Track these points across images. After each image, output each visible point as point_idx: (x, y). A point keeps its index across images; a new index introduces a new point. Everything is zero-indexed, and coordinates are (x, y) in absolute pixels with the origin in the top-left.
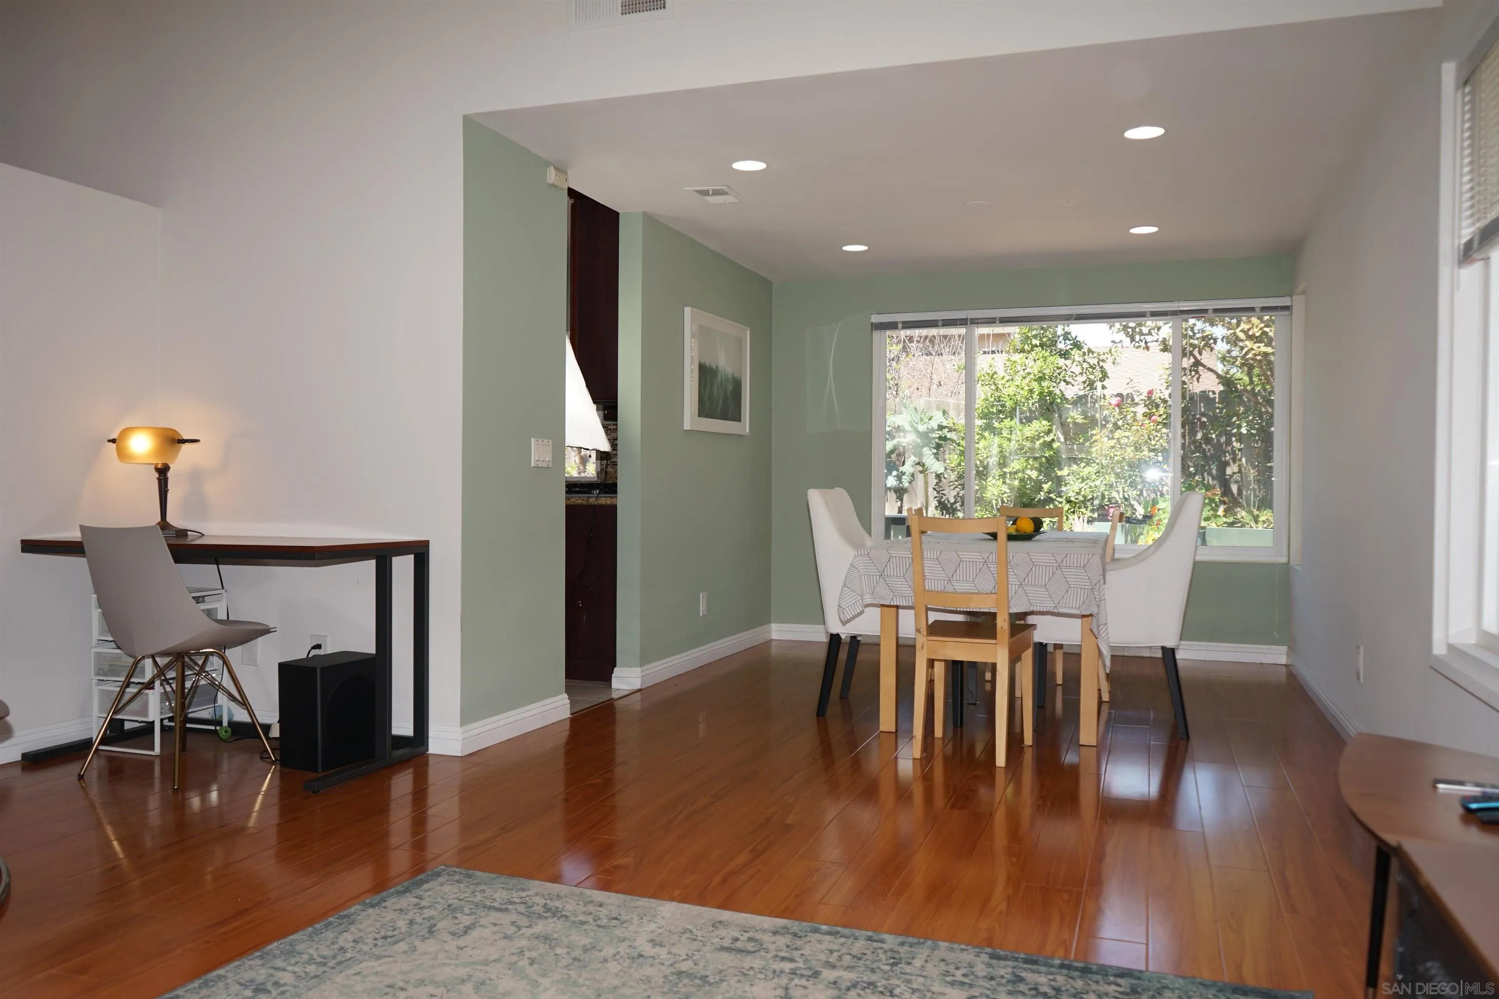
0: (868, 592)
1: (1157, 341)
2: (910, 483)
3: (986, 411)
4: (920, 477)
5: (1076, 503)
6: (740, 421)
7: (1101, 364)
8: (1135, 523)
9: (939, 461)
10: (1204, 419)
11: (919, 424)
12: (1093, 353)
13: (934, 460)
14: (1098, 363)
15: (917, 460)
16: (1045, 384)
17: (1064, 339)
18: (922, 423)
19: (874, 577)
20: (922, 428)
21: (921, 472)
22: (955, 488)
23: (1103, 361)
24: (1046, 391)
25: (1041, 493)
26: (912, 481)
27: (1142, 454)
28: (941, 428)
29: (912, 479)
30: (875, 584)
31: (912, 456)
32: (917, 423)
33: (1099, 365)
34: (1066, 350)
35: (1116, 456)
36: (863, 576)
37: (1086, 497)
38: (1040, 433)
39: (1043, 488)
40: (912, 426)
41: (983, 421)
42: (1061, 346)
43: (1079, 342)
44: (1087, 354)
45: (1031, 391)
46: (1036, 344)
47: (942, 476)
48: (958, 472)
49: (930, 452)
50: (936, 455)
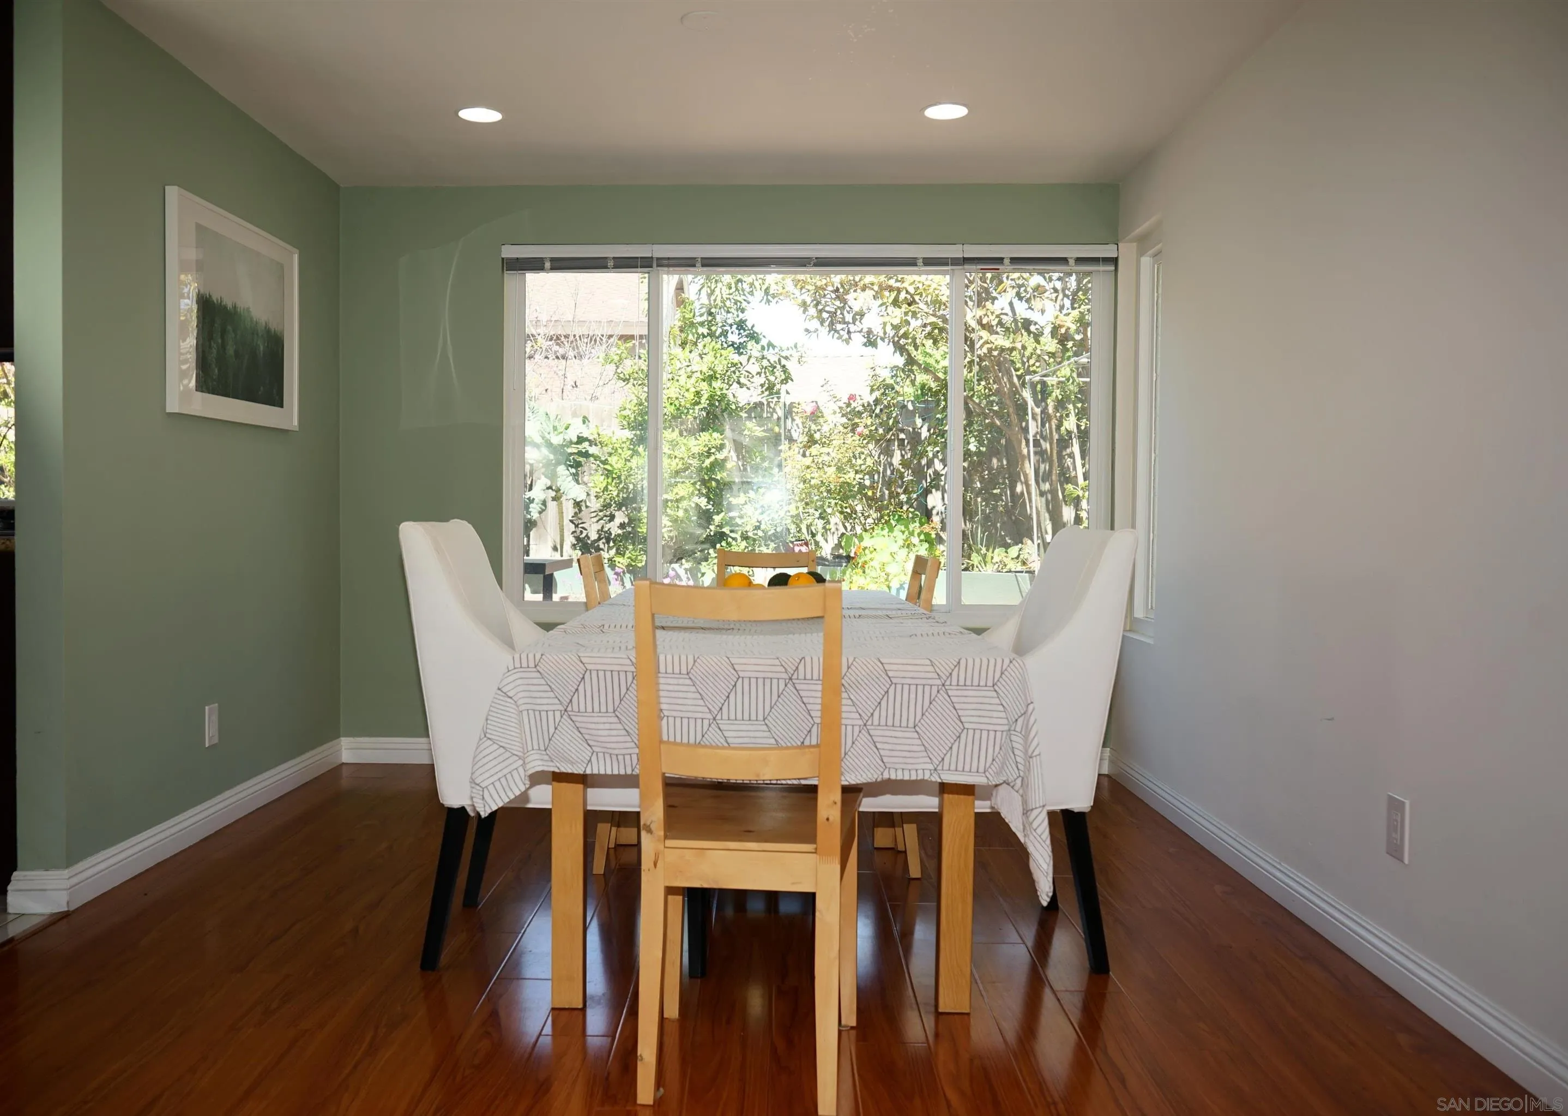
0: (536, 747)
1: (861, 331)
2: (540, 513)
3: (640, 419)
4: (552, 505)
5: (754, 540)
6: (282, 407)
7: (783, 362)
8: (828, 566)
9: (578, 483)
10: (902, 436)
11: (552, 434)
12: (774, 347)
13: (573, 483)
14: (779, 360)
15: (549, 484)
16: (717, 384)
17: (737, 329)
18: (556, 432)
19: (551, 714)
20: (556, 440)
21: (554, 499)
22: (600, 520)
23: (786, 358)
24: (719, 393)
25: (710, 527)
26: (543, 510)
27: (846, 476)
28: (581, 440)
29: (544, 508)
30: (552, 730)
31: (543, 477)
32: (549, 433)
33: (780, 364)
34: (740, 343)
35: (813, 478)
36: (525, 713)
37: (767, 532)
38: (710, 449)
39: (713, 520)
40: (543, 438)
41: (634, 432)
42: (733, 337)
43: (756, 333)
44: (766, 348)
45: (698, 393)
46: (703, 333)
47: (583, 504)
48: (605, 500)
49: (567, 472)
50: (576, 477)
